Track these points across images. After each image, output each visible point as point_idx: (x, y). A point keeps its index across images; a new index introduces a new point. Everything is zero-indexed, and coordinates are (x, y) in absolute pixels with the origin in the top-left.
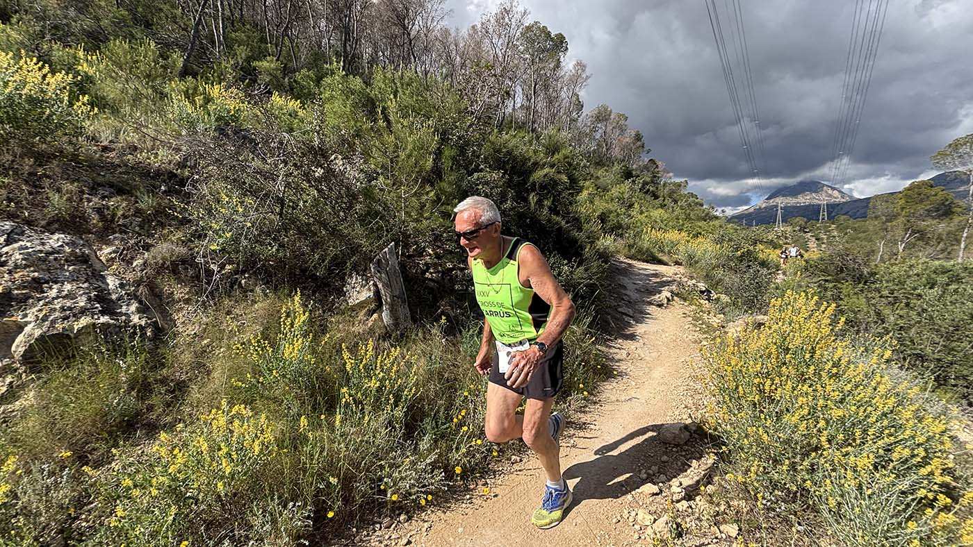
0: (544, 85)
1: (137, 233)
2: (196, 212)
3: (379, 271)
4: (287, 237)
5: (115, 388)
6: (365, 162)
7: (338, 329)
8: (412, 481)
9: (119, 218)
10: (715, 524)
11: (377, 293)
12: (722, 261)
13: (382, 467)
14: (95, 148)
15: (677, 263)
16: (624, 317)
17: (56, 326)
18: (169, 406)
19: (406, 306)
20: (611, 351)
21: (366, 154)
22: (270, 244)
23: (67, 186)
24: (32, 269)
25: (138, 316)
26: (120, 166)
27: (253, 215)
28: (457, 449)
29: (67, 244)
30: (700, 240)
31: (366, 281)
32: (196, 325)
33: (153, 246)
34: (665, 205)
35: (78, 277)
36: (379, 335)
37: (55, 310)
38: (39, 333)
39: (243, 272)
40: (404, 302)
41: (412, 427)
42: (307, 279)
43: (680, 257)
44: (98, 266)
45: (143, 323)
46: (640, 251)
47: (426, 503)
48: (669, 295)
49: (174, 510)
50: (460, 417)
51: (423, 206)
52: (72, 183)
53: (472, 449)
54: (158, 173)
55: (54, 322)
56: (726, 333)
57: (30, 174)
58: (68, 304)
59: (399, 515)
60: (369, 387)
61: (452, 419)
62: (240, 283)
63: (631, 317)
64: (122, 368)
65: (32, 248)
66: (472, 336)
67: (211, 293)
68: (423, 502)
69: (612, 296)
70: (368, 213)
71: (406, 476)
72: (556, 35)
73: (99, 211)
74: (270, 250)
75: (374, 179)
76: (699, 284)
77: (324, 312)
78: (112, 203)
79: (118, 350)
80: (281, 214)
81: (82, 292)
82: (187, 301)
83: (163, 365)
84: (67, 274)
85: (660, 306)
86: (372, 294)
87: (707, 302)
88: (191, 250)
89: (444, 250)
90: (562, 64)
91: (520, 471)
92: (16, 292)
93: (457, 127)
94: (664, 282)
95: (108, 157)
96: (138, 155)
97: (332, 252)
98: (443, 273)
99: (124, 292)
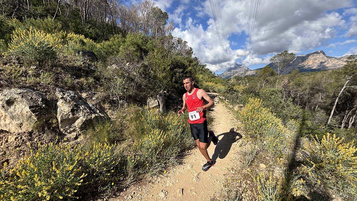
3: (160, 98)
19: (165, 107)
24: (73, 102)
25: (100, 114)
29: (75, 94)
35: (83, 104)
37: (85, 113)
38: (85, 119)
43: (216, 90)
44: (84, 100)
45: (103, 115)
48: (217, 100)
55: (87, 116)
58: (87, 111)
65: (70, 95)
72: (164, 12)
76: (223, 98)
81: (86, 108)
82: (109, 109)
84: (80, 103)
86: (157, 104)
90: (167, 23)
92: (75, 108)
99: (94, 107)
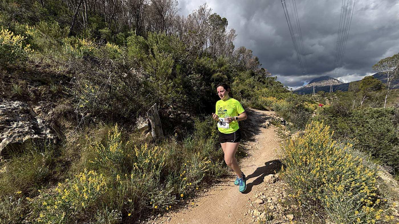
0: (218, 39)
1: (50, 100)
2: (75, 92)
3: (150, 115)
4: (112, 101)
5: (40, 164)
6: (145, 71)
7: (133, 139)
8: (163, 200)
9: (42, 94)
10: (284, 215)
11: (149, 124)
12: (290, 109)
13: (151, 195)
14: (33, 66)
15: (272, 110)
16: (250, 132)
17: (16, 139)
18: (62, 171)
19: (161, 129)
20: (245, 146)
21: (145, 67)
22: (105, 104)
23: (21, 82)
24: (6, 116)
25: (50, 135)
26: (43, 73)
27: (98, 93)
28: (182, 187)
29: (21, 105)
30: (281, 100)
31: (145, 119)
32: (75, 138)
33: (57, 106)
34: (268, 87)
35: (25, 119)
36: (150, 141)
37: (15, 133)
38: (9, 142)
39: (94, 116)
40: (160, 127)
41: (163, 179)
42: (121, 119)
43: (273, 108)
44: (33, 114)
45: (52, 137)
46: (257, 105)
47: (169, 210)
48: (268, 123)
49: (64, 214)
50: (183, 174)
51: (168, 88)
52: (23, 80)
53: (188, 187)
54: (59, 76)
55: (15, 138)
56: (291, 138)
57: (5, 77)
58: (21, 130)
59: (158, 214)
60: (146, 162)
61: (180, 175)
62: (93, 120)
63: (253, 132)
64: (43, 156)
65: (6, 107)
66: (188, 141)
67: (81, 125)
68: (167, 209)
69: (245, 124)
70: (146, 92)
71: (161, 198)
72: (223, 19)
73: (34, 92)
74: (105, 107)
75: (148, 78)
76: (281, 118)
77: (127, 132)
78: (40, 88)
79: (41, 149)
80: (110, 92)
81: (26, 125)
82: (71, 128)
83: (60, 155)
84: (21, 118)
85: (265, 127)
86: (147, 124)
87: (284, 125)
88: (72, 107)
89: (177, 106)
90: (226, 30)
91: (207, 195)
93: (182, 56)
94: (266, 118)
95: (38, 69)
96: (51, 69)
97: (131, 107)
98: (177, 115)
99: (44, 125)
